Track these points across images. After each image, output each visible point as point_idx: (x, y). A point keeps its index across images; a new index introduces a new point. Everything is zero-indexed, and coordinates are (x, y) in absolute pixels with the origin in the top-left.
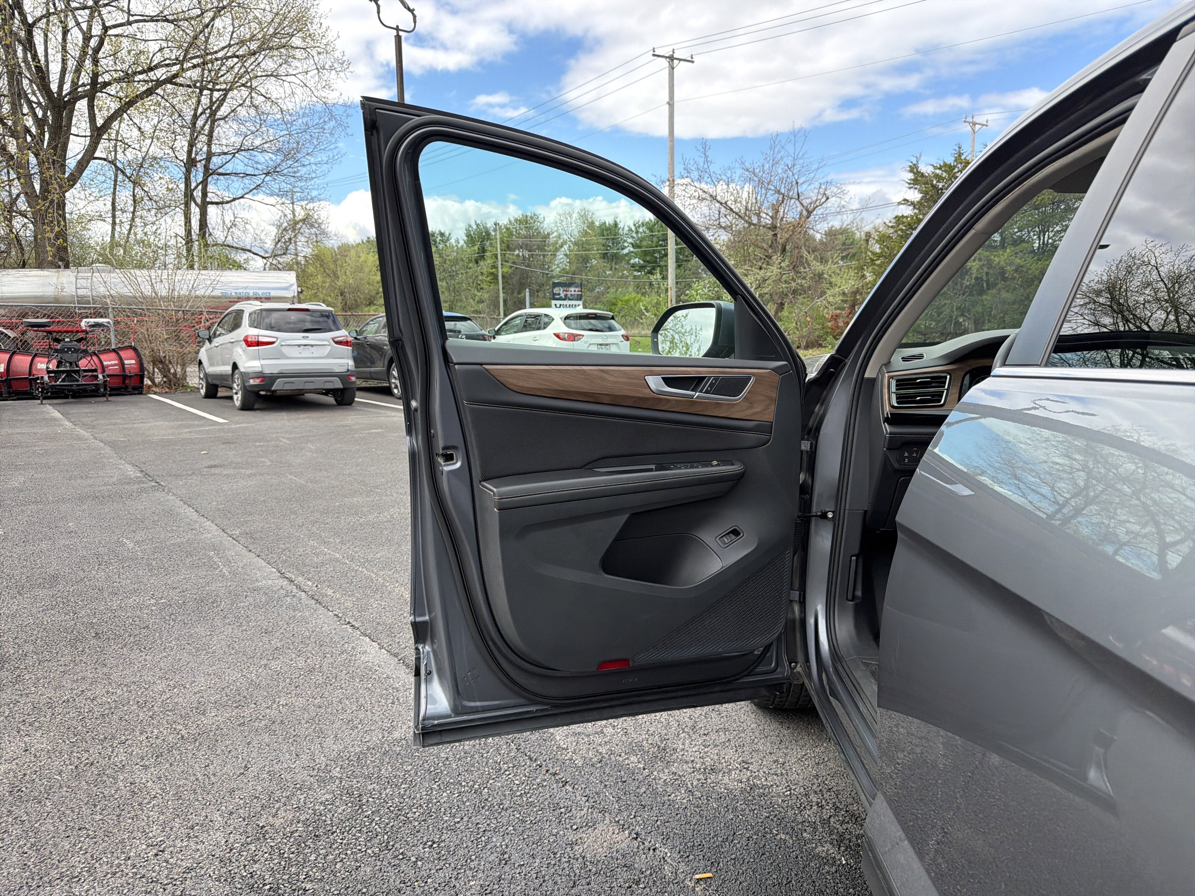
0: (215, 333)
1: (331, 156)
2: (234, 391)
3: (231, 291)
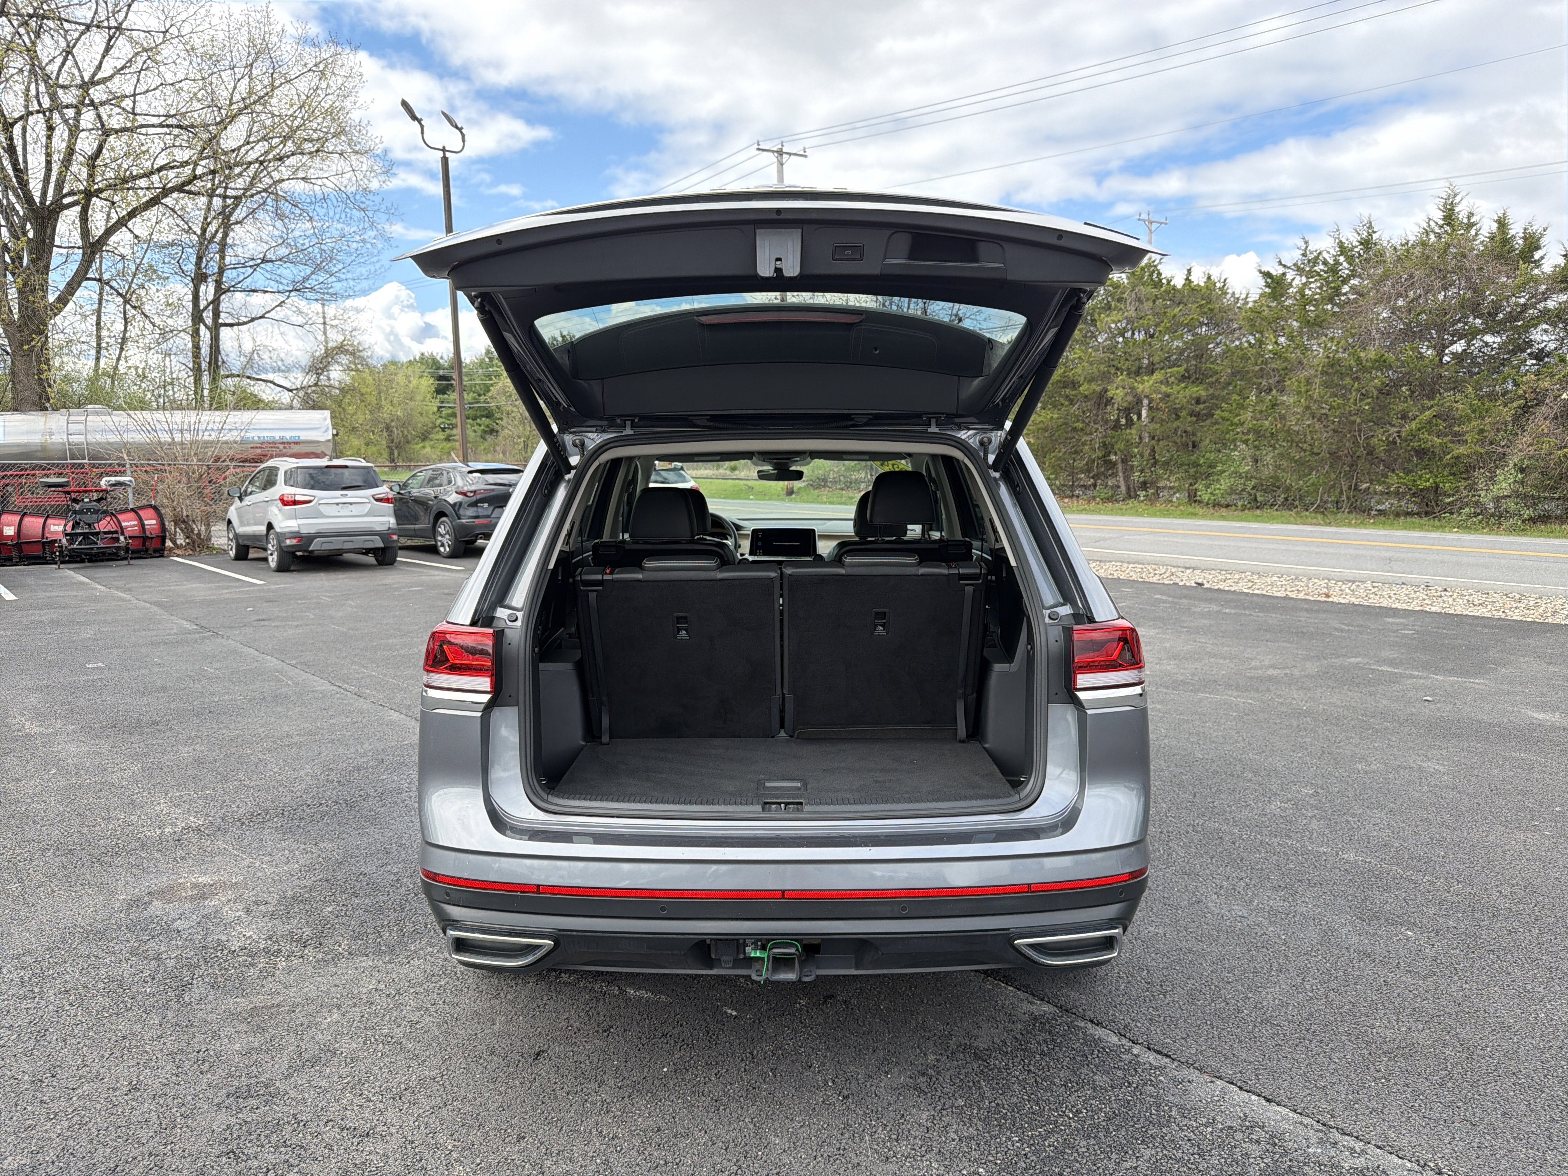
0: (246, 491)
1: (372, 271)
2: (269, 552)
3: (253, 435)
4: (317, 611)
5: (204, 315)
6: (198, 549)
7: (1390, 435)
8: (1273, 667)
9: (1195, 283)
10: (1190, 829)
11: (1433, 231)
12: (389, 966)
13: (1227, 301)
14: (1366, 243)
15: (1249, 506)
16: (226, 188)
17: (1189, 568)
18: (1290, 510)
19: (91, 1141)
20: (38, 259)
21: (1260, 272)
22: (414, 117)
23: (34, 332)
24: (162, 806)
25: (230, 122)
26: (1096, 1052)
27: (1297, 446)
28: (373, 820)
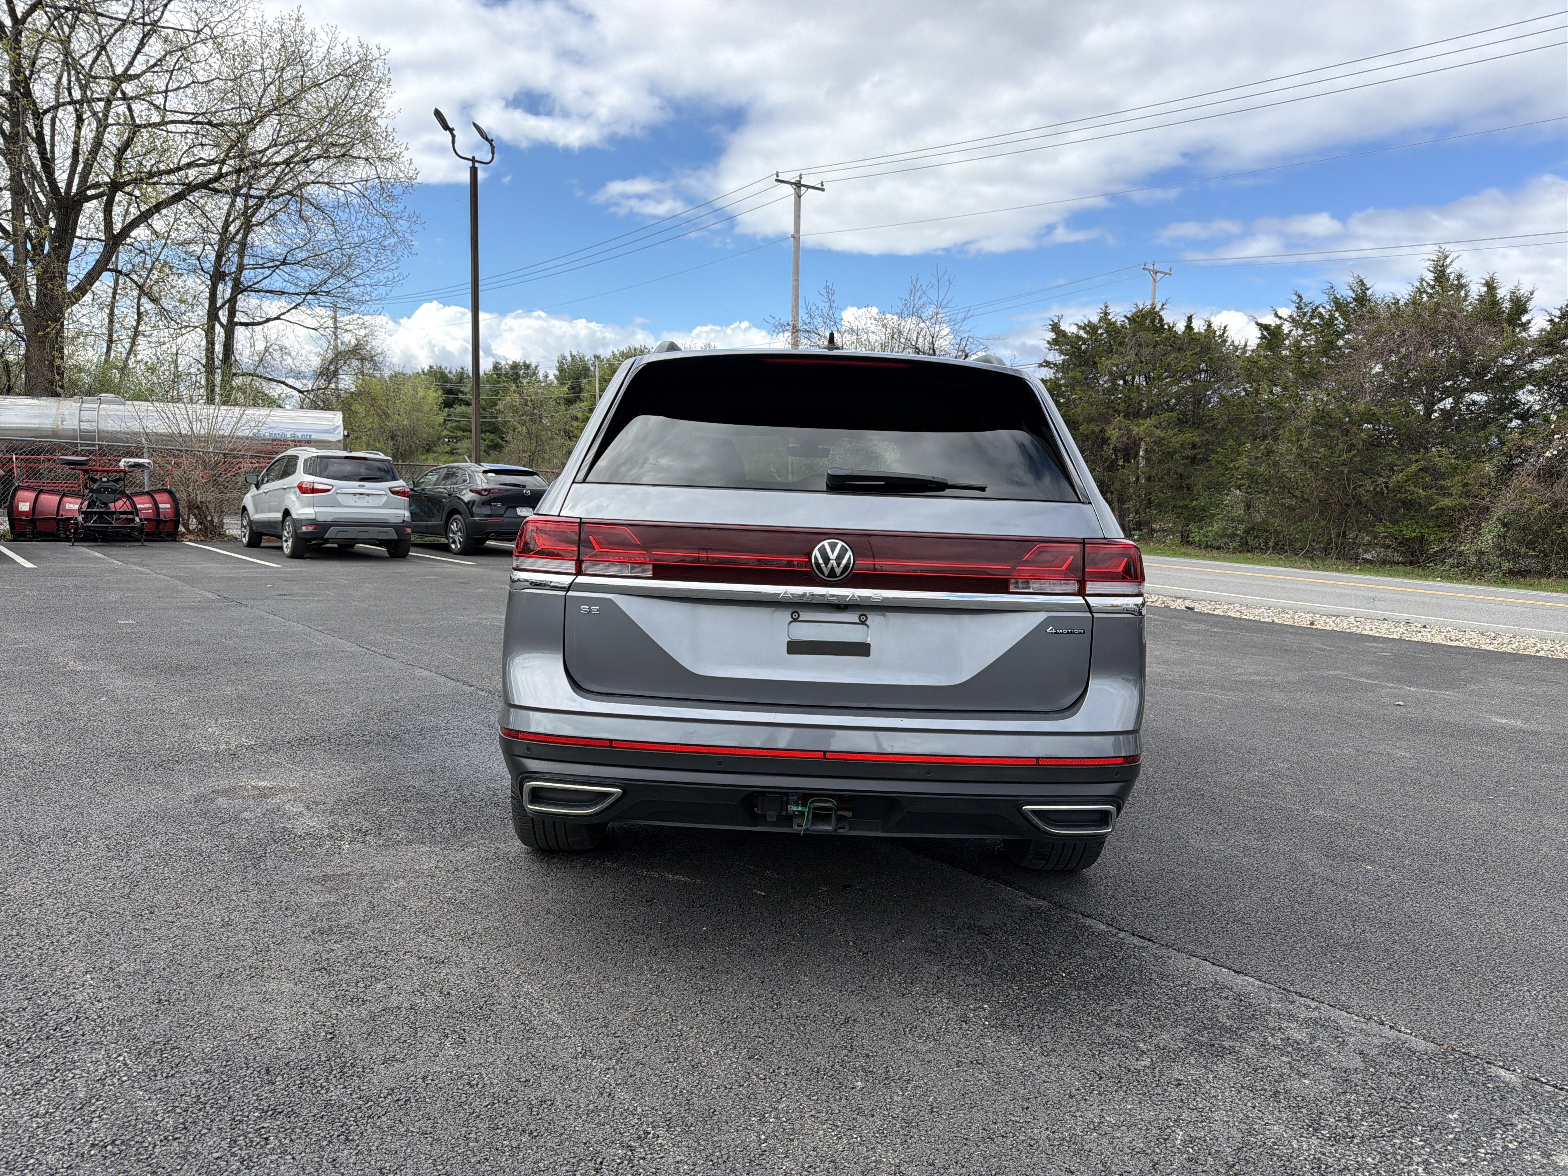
0: (263, 478)
2: (284, 539)
3: (266, 432)
4: (336, 591)
5: (220, 313)
6: (210, 536)
7: (1377, 485)
8: (1257, 674)
9: (1196, 330)
10: (1174, 787)
11: (1425, 292)
12: (446, 852)
13: (1228, 347)
14: (1362, 299)
15: (1240, 549)
16: (250, 188)
17: (1180, 598)
18: (1279, 554)
19: (196, 957)
20: (61, 247)
21: (1258, 324)
22: (446, 127)
23: (50, 319)
24: (213, 729)
25: (260, 121)
26: (1086, 934)
27: (1289, 492)
28: (418, 748)
